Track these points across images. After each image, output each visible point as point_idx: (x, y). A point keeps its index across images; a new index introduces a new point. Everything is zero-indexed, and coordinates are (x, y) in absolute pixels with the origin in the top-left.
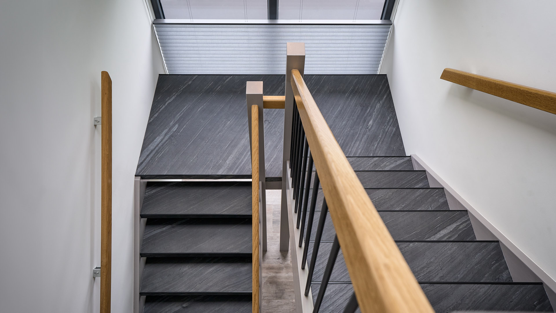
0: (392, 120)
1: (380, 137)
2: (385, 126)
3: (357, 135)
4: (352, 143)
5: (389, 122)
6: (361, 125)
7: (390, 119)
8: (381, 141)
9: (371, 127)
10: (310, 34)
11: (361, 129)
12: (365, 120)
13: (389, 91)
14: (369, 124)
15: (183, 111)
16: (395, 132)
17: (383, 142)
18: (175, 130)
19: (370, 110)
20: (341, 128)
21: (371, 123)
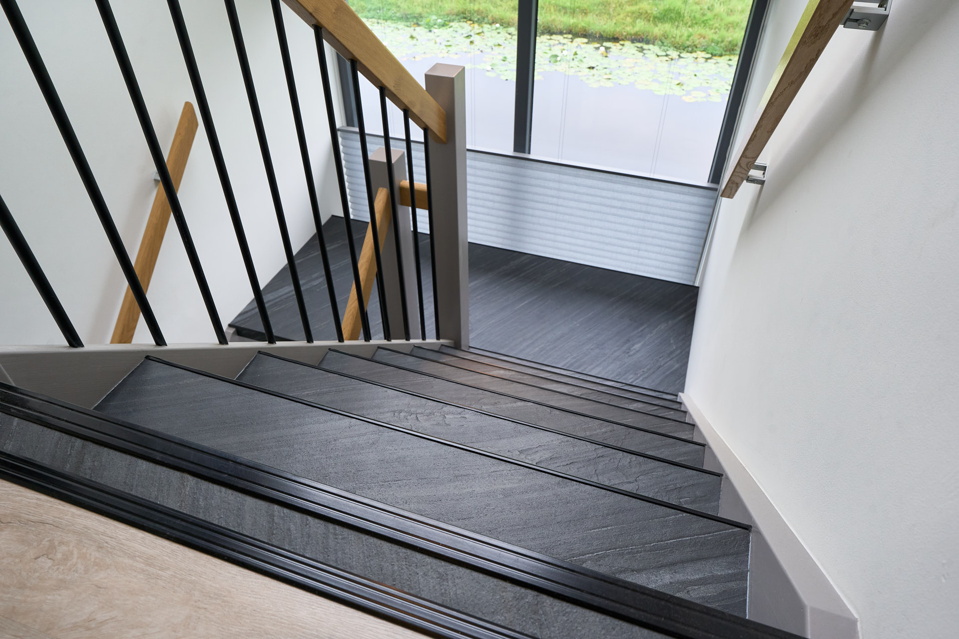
0: (679, 351)
1: (645, 370)
2: (660, 358)
3: (604, 358)
4: (589, 367)
5: (671, 353)
6: (617, 346)
7: (676, 350)
8: (644, 376)
9: (634, 354)
10: (575, 188)
11: (615, 351)
12: (628, 341)
13: (692, 310)
14: (634, 347)
15: (340, 265)
16: (676, 370)
17: (646, 378)
18: (315, 284)
19: (644, 329)
20: (579, 342)
21: (637, 346)
